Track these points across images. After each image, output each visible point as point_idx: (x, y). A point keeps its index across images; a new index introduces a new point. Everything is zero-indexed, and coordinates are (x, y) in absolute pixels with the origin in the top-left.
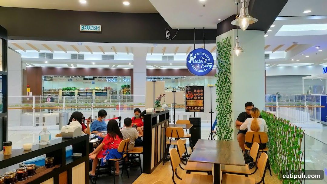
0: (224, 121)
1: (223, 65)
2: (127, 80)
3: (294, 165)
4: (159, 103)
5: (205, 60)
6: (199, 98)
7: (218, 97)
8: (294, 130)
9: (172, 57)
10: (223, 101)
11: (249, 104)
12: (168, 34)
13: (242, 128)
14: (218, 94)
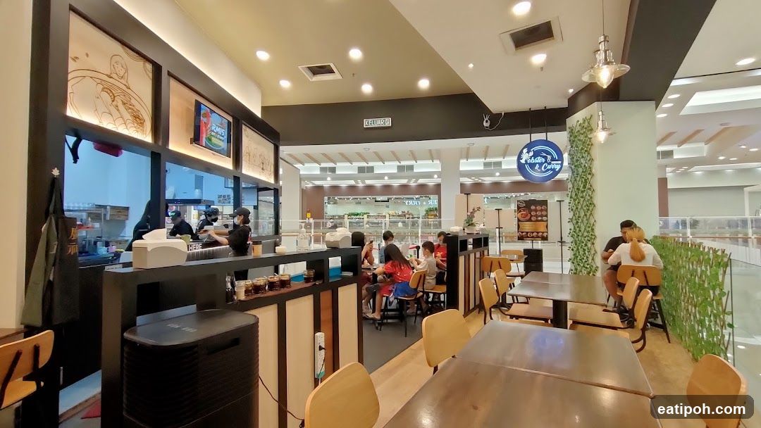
0: (581, 253)
1: (578, 163)
2: (433, 202)
3: (712, 318)
4: (472, 221)
5: (549, 157)
6: (540, 218)
7: (571, 215)
8: (711, 256)
9: (499, 164)
10: (580, 221)
11: (627, 225)
12: (487, 122)
13: (612, 260)
14: (572, 210)
